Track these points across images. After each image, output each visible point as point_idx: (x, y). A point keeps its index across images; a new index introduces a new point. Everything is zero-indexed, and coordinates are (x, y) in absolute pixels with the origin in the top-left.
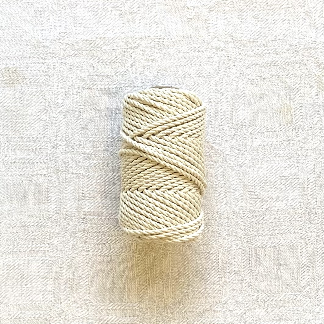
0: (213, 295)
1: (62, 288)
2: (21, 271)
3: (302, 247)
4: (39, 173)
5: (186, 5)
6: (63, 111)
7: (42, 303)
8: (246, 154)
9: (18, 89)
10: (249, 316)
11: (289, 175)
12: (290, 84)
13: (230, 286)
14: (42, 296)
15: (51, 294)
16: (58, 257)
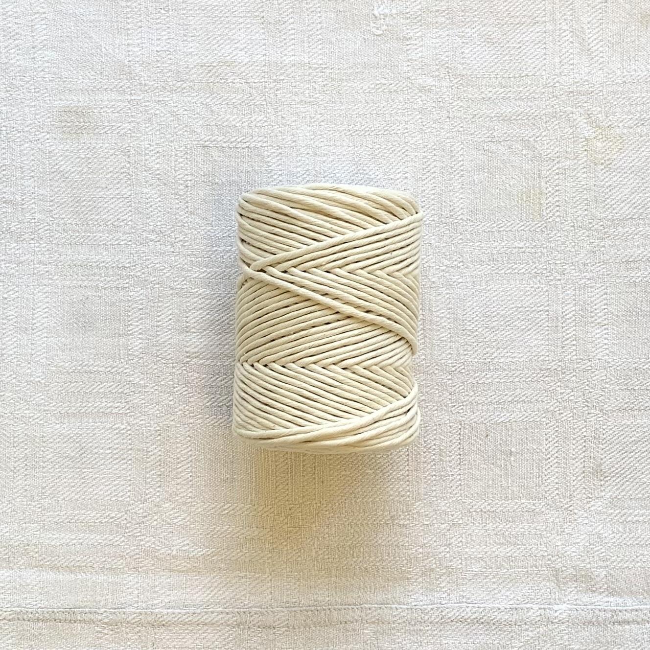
0: (398, 498)
1: (148, 476)
2: (80, 445)
3: (548, 425)
4: (115, 284)
5: (373, 12)
6: (158, 183)
8: (462, 267)
9: (84, 143)
10: (455, 536)
11: (532, 306)
12: (541, 152)
13: (425, 486)
14: (114, 488)
15: (130, 485)
16: (142, 424)
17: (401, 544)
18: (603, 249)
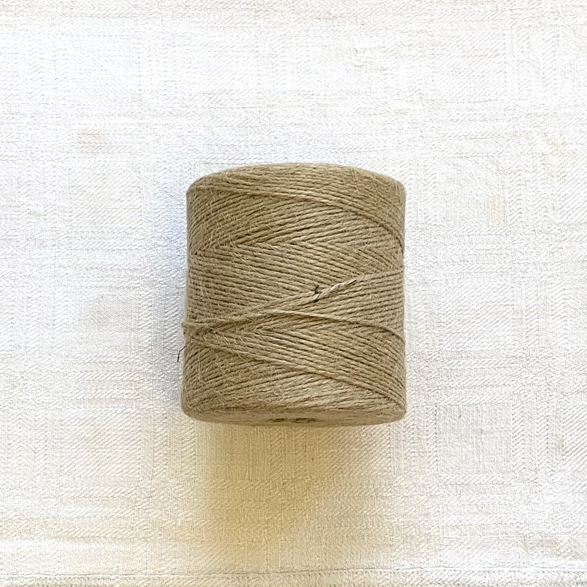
0: (381, 473)
1: (155, 455)
2: (95, 427)
3: (515, 407)
4: (127, 284)
5: (354, 47)
6: (165, 195)
7: (125, 476)
8: (436, 267)
10: (433, 506)
11: (499, 301)
12: (504, 166)
13: (406, 461)
14: (125, 466)
15: (139, 464)
16: (150, 409)
17: (384, 514)
18: (561, 250)
